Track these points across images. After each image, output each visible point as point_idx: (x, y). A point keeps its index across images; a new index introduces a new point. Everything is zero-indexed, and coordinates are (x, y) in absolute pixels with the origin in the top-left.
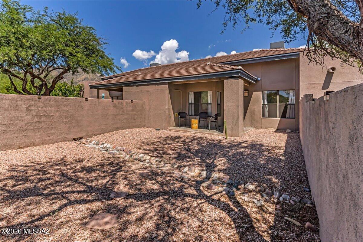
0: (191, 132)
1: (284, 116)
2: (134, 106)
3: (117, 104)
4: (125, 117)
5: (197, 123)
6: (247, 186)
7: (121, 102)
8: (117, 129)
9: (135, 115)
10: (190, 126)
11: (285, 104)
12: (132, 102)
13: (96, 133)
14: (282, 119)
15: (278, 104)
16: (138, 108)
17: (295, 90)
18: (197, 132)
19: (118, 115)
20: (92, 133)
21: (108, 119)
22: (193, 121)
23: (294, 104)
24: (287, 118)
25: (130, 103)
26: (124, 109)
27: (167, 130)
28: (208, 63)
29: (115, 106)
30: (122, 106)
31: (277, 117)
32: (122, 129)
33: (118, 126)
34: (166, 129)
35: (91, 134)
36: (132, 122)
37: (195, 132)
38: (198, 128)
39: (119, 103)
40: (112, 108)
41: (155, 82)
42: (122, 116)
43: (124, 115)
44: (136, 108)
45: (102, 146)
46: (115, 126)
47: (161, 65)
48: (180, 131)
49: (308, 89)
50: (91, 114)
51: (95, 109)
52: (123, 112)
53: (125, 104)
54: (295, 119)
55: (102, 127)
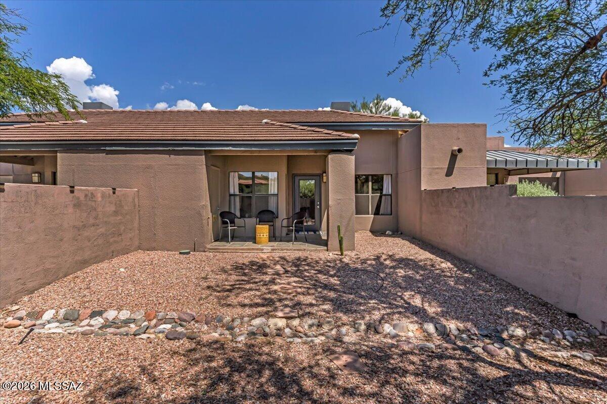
0: (263, 250)
1: (377, 212)
2: (118, 202)
3: (82, 198)
4: (101, 230)
5: (268, 232)
6: (513, 331)
7: (92, 194)
8: (85, 263)
9: (120, 224)
10: (254, 239)
11: (379, 194)
12: (114, 193)
13: (30, 285)
14: (376, 216)
15: (370, 194)
16: (126, 208)
17: (392, 175)
18: (276, 249)
19: (84, 226)
20: (21, 287)
21: (61, 240)
22: (261, 228)
23: (391, 195)
24: (382, 215)
25: (109, 194)
26: (100, 209)
27: (205, 251)
28: (265, 121)
29: (77, 205)
30: (93, 204)
31: (369, 214)
32: (96, 263)
33: (87, 254)
34: (201, 249)
35: (17, 293)
36: (115, 242)
37: (273, 250)
38: (269, 241)
39: (86, 196)
40: (71, 210)
41: (171, 148)
42: (92, 228)
43: (98, 225)
44: (121, 206)
45: (98, 321)
46: (80, 258)
47: (112, 108)
48: (237, 249)
49: (430, 175)
50: (17, 230)
51: (27, 215)
52: (96, 218)
53: (100, 199)
54: (391, 216)
55: (47, 266)
